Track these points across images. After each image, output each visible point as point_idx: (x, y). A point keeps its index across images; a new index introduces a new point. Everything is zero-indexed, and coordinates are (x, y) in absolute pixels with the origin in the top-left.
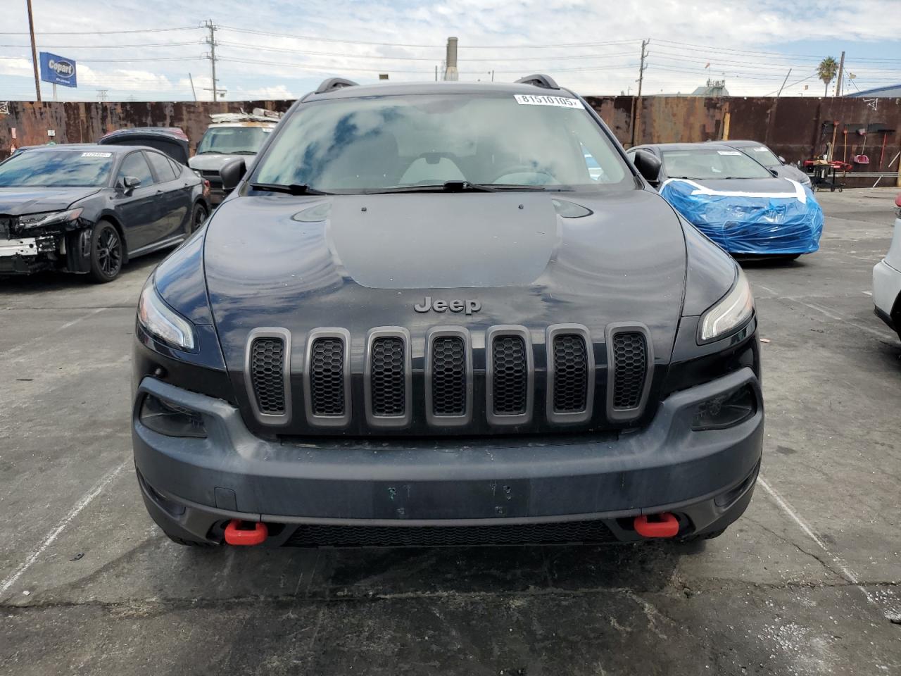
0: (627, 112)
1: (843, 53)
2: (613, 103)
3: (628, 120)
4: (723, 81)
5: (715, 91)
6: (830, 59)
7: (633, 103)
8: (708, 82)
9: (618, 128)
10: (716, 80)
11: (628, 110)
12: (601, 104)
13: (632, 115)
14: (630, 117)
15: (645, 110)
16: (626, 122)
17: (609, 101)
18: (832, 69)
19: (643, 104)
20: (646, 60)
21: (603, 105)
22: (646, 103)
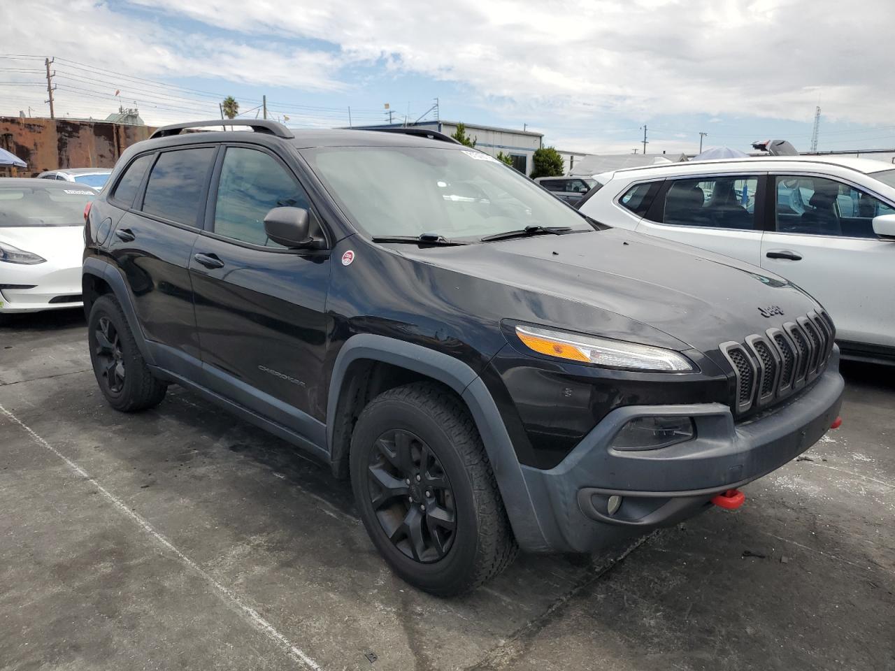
0: (110, 140)
1: (264, 97)
2: (92, 130)
3: (112, 149)
4: (136, 110)
5: (130, 119)
6: (230, 98)
7: (115, 131)
8: (121, 110)
9: (102, 156)
10: (130, 108)
11: (111, 139)
12: (79, 130)
13: (116, 144)
14: (113, 146)
15: (127, 139)
16: (110, 150)
17: (87, 127)
18: (233, 108)
19: (125, 132)
20: (53, 80)
21: (80, 131)
22: (128, 131)
